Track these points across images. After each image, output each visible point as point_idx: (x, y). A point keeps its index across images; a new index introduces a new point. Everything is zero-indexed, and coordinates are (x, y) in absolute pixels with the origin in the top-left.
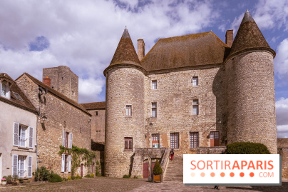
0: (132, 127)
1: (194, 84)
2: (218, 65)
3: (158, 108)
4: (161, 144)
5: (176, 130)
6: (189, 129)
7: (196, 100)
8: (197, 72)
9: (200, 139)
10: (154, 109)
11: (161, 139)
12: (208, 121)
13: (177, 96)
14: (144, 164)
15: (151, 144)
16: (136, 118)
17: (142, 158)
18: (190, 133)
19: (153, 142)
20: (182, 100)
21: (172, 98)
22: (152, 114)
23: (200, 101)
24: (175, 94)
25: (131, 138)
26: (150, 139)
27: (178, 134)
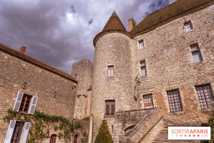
0: (115, 88)
1: (188, 30)
3: (147, 65)
5: (173, 86)
6: (192, 82)
7: (196, 45)
8: (188, 18)
11: (154, 101)
16: (120, 78)
17: (124, 125)
18: (197, 87)
20: (174, 49)
21: (162, 51)
22: (141, 73)
23: (200, 45)
24: (164, 46)
25: (114, 101)
26: (142, 102)
27: (177, 90)
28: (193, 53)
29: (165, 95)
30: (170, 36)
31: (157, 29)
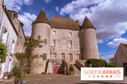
1: (70, 35)
2: (78, 30)
3: (56, 42)
4: (57, 58)
5: (63, 53)
6: (69, 52)
7: (71, 41)
8: (71, 31)
9: (73, 57)
10: (54, 43)
11: (57, 56)
12: (76, 50)
13: (64, 39)
14: (53, 67)
15: (52, 58)
16: (48, 46)
17: (53, 64)
18: (69, 54)
19: (53, 57)
20: (66, 40)
21: (62, 39)
22: (53, 44)
23: (72, 42)
24: (63, 38)
25: (46, 54)
26: (52, 56)
27: (64, 54)
28: (70, 44)
29: (60, 54)
30: (65, 35)
31: (62, 30)
